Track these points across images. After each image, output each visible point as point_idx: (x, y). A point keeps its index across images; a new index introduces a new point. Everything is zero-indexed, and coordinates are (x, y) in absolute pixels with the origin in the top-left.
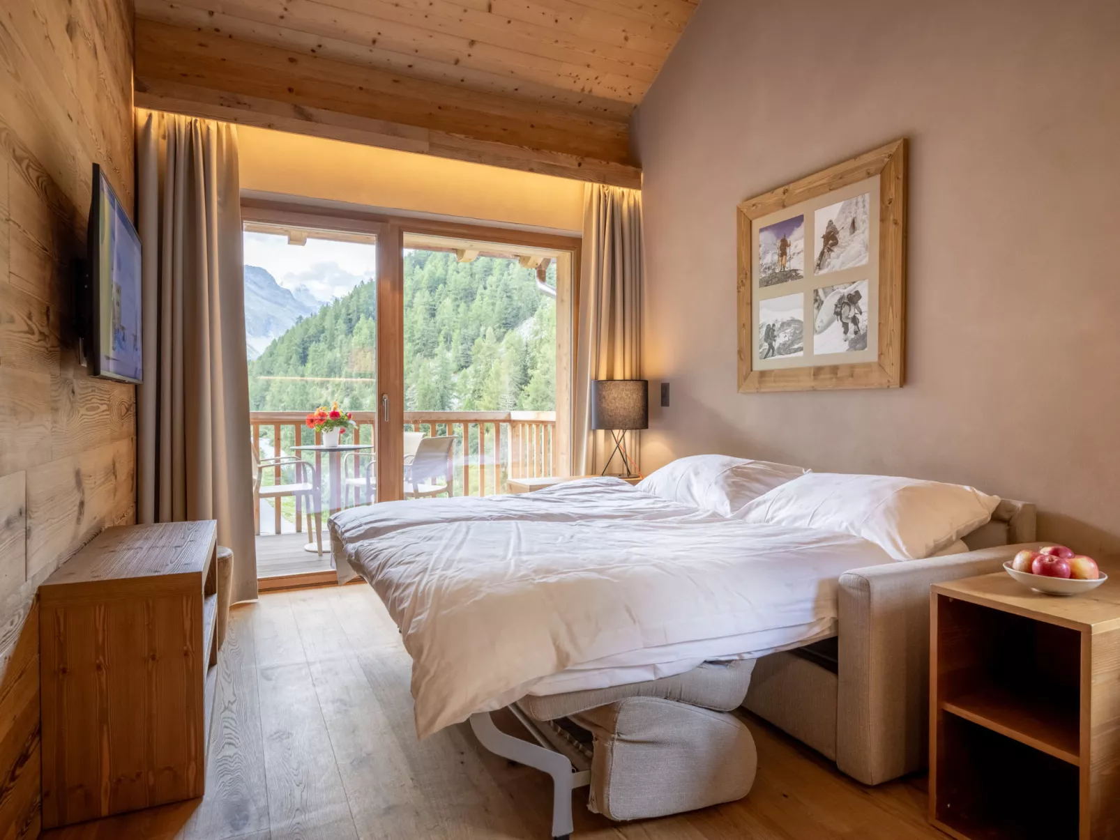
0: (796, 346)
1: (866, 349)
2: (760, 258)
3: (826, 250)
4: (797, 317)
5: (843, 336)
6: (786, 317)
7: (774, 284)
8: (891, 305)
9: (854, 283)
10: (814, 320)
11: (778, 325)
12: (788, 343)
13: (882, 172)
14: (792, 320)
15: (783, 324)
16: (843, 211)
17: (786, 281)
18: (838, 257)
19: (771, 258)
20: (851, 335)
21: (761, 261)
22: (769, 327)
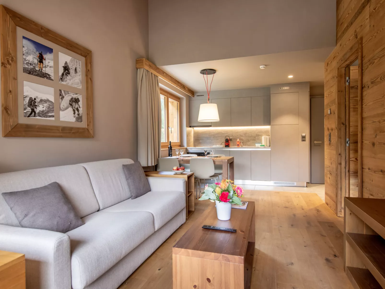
0: (50, 114)
1: (82, 122)
2: (23, 55)
3: (64, 74)
4: (50, 100)
5: (73, 115)
6: (44, 97)
7: (34, 75)
9: (77, 94)
10: (60, 104)
11: (38, 100)
12: (45, 111)
13: (86, 57)
14: (47, 100)
15: (41, 101)
16: (71, 61)
17: (43, 78)
18: (70, 80)
19: (32, 58)
20: (76, 115)
21: (24, 57)
22: (31, 98)
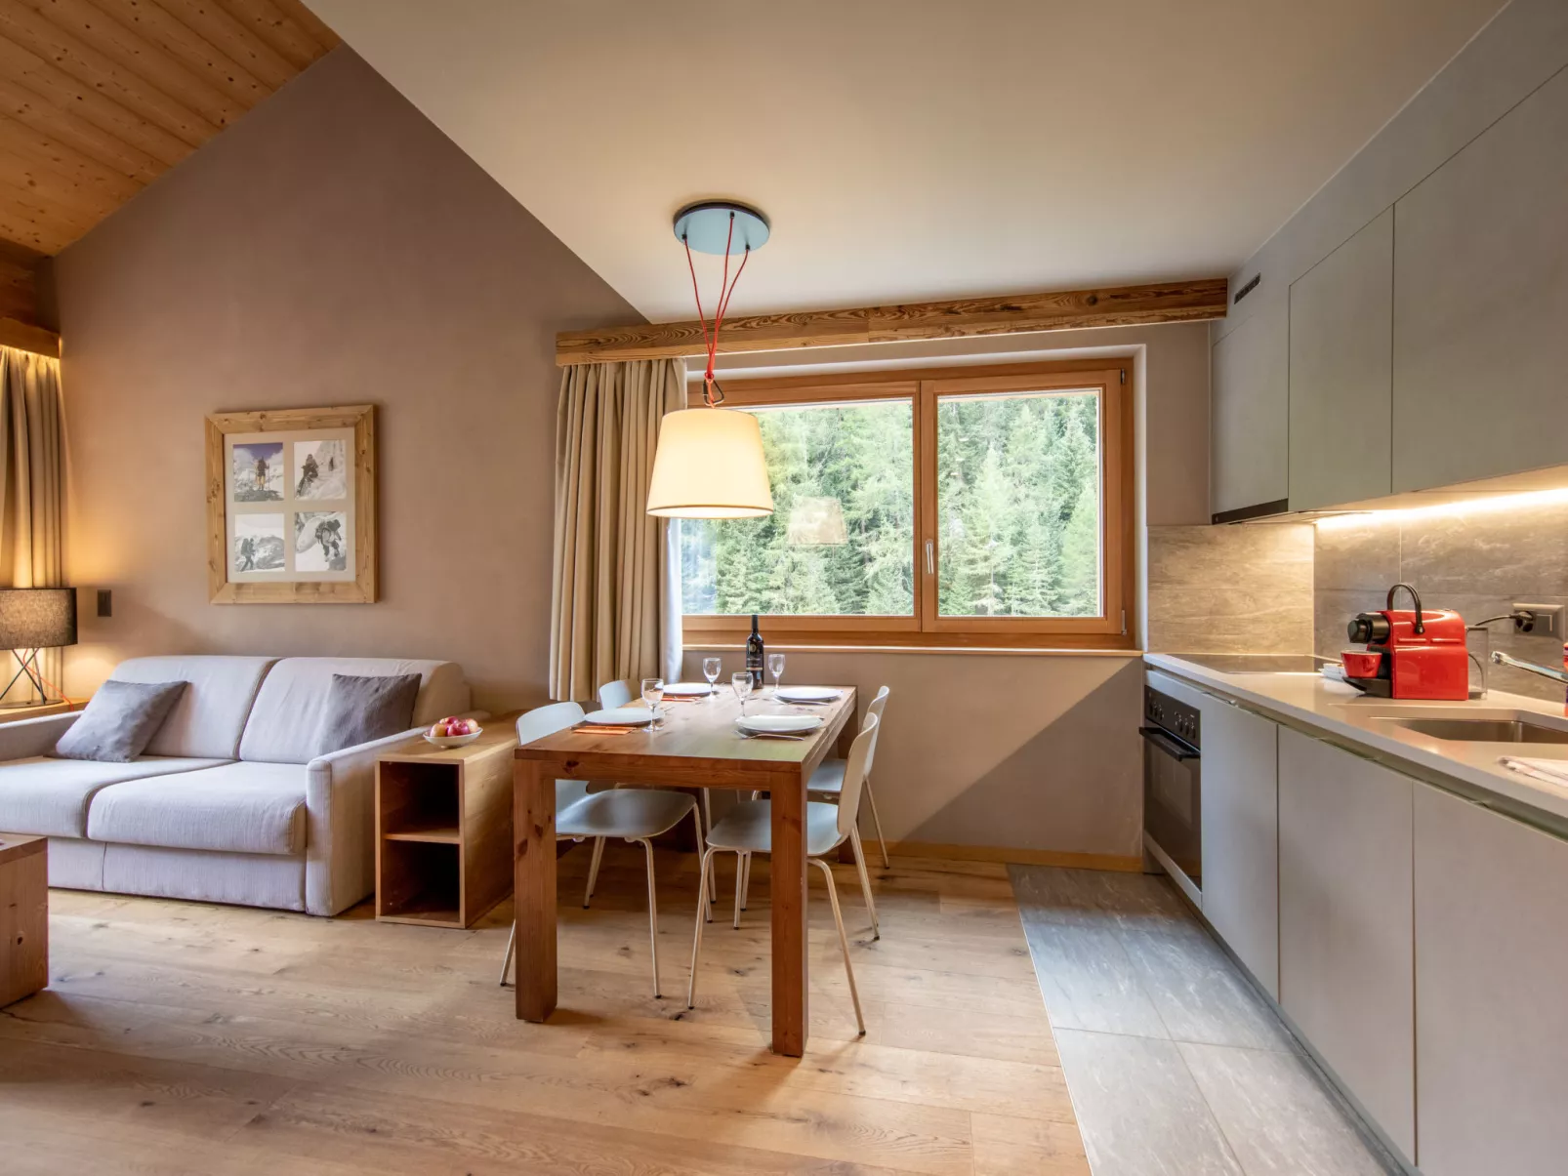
0: (277, 562)
2: (236, 473)
3: (306, 479)
4: (277, 536)
5: (324, 556)
6: (267, 533)
7: (252, 500)
8: (366, 535)
9: (333, 512)
10: (296, 540)
11: (256, 541)
12: (269, 558)
13: (356, 425)
14: (272, 537)
15: (262, 540)
16: (321, 449)
18: (318, 488)
20: (331, 556)
21: (236, 477)
22: (246, 540)
